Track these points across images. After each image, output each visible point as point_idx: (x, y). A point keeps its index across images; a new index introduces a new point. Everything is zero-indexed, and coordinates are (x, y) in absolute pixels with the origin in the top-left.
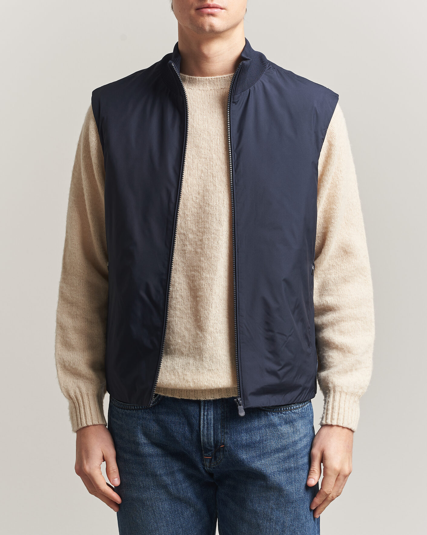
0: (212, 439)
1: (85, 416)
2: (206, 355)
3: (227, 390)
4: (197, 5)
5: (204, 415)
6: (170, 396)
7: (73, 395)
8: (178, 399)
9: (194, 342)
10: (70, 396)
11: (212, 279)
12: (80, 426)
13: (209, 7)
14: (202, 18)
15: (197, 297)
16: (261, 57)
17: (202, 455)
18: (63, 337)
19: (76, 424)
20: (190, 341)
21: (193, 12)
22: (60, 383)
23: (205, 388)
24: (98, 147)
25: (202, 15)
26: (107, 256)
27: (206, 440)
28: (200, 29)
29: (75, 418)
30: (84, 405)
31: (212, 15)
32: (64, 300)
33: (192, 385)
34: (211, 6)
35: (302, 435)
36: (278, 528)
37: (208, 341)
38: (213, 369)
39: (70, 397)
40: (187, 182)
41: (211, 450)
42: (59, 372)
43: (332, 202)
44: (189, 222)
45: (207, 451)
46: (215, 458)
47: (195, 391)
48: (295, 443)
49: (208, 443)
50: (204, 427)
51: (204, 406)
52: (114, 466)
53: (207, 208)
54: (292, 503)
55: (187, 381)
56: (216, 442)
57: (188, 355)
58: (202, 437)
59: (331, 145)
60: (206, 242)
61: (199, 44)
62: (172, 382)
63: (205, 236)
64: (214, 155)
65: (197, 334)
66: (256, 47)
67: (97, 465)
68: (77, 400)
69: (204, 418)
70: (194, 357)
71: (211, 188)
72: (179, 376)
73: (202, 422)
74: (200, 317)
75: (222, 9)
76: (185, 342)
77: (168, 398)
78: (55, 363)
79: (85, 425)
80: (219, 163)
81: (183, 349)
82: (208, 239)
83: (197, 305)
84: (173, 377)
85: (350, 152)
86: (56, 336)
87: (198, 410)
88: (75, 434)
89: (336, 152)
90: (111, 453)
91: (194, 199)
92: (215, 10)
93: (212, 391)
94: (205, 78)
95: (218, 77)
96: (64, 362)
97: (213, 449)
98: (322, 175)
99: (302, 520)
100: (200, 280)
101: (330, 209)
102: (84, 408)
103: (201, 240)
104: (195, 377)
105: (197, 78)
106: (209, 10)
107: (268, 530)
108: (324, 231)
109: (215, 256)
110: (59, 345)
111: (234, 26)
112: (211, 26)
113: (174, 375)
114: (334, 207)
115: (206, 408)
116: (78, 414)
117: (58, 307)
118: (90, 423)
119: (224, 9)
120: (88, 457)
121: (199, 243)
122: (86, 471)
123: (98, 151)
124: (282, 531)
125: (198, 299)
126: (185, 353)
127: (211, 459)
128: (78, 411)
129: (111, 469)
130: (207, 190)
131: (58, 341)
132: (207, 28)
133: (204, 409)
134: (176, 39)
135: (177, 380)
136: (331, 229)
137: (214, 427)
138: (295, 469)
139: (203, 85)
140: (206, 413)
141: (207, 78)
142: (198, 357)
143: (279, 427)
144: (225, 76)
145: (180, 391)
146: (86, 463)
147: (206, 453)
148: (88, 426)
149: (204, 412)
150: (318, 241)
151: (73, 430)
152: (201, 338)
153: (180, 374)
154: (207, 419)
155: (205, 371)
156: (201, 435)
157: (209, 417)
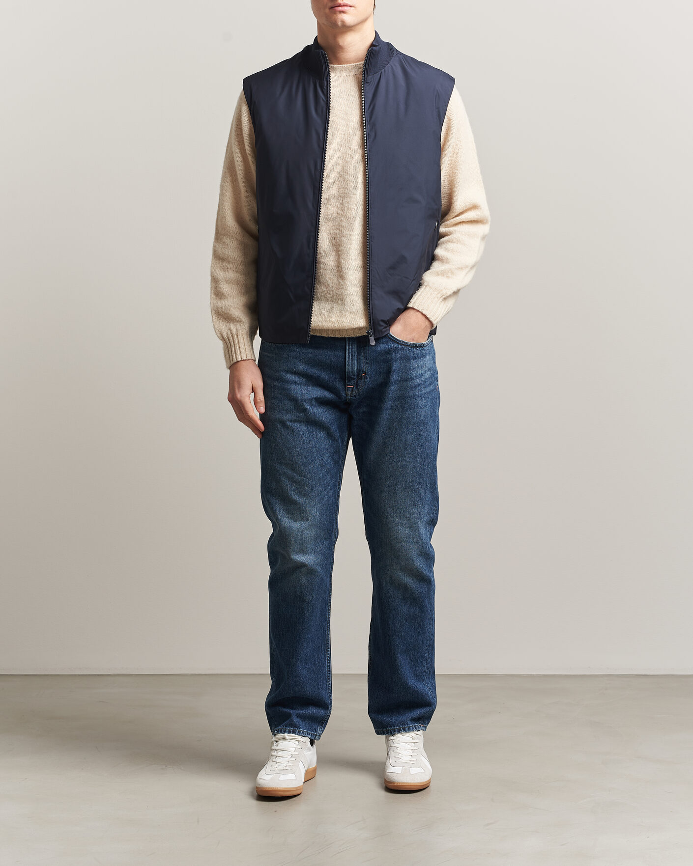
0: (356, 368)
1: (236, 353)
2: (348, 300)
3: (360, 329)
4: (330, 5)
5: (349, 348)
6: (318, 335)
7: (225, 336)
8: (325, 337)
9: (337, 289)
10: (223, 337)
11: (351, 236)
12: (232, 362)
13: (340, 6)
14: (335, 15)
15: (338, 251)
16: (389, 46)
17: (345, 385)
18: (216, 288)
19: (229, 361)
20: (333, 289)
21: (327, 10)
22: (214, 327)
23: (348, 328)
24: (250, 126)
25: (335, 13)
26: (257, 221)
27: (350, 369)
28: (334, 24)
29: (228, 356)
30: (234, 345)
31: (343, 12)
32: (216, 257)
33: (336, 326)
34: (342, 5)
35: (427, 369)
36: (401, 446)
37: (349, 288)
38: (354, 311)
39: (223, 339)
40: (329, 155)
41: (354, 379)
42: (214, 317)
43: (454, 167)
44: (331, 189)
45: (350, 379)
46: (357, 386)
47: (339, 330)
48: (421, 375)
49: (352, 372)
50: (349, 358)
51: (349, 341)
52: (261, 396)
53: (346, 177)
54: (413, 425)
55: (333, 322)
56: (359, 371)
57: (332, 301)
58: (347, 367)
59: (449, 120)
60: (346, 205)
61: (335, 37)
62: (320, 324)
63: (345, 200)
64: (351, 131)
65: (339, 282)
66: (384, 38)
67: (247, 394)
68: (229, 340)
69: (349, 351)
70: (337, 302)
71: (349, 160)
72: (325, 318)
73: (347, 354)
74: (342, 268)
75: (351, 7)
76: (330, 290)
77: (316, 336)
78: (210, 310)
79: (235, 361)
80: (355, 138)
81: (328, 296)
82: (348, 202)
83: (339, 258)
84: (321, 320)
85: (469, 124)
86: (211, 288)
87: (344, 344)
88: (229, 371)
89: (454, 126)
90: (259, 384)
91: (335, 169)
92: (346, 8)
93: (354, 330)
94: (341, 65)
95: (352, 64)
96: (217, 309)
97: (356, 377)
98: (444, 146)
99: (422, 440)
100: (341, 237)
101: (452, 173)
102: (234, 347)
103: (342, 204)
104: (339, 319)
105: (335, 66)
106: (340, 8)
107: (392, 447)
108: (449, 192)
109: (353, 216)
110: (213, 295)
111: (364, 21)
112: (343, 22)
113: (321, 318)
114: (456, 171)
115: (351, 343)
116: (230, 352)
117: (212, 263)
118: (239, 359)
119: (353, 7)
120: (239, 387)
121: (340, 206)
122: (237, 399)
123: (250, 130)
124: (404, 449)
125: (339, 253)
126: (330, 299)
127: (353, 387)
128: (230, 350)
129: (258, 398)
130: (346, 162)
131: (213, 292)
132: (340, 23)
133: (349, 344)
134: (315, 33)
135: (324, 322)
136: (455, 190)
137: (357, 358)
138: (418, 397)
139: (340, 72)
140: (350, 347)
141: (343, 65)
142: (340, 302)
143: (412, 361)
144: (358, 63)
145: (327, 330)
146: (238, 391)
147: (349, 381)
148: (238, 362)
149: (349, 346)
150: (444, 202)
151: (227, 367)
152: (342, 285)
153: (327, 317)
154: (352, 352)
155: (347, 313)
156: (347, 365)
157: (353, 350)
